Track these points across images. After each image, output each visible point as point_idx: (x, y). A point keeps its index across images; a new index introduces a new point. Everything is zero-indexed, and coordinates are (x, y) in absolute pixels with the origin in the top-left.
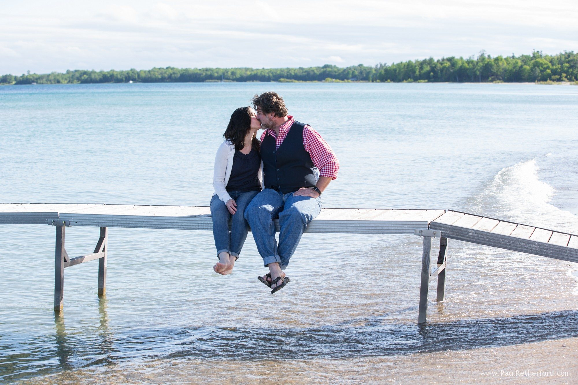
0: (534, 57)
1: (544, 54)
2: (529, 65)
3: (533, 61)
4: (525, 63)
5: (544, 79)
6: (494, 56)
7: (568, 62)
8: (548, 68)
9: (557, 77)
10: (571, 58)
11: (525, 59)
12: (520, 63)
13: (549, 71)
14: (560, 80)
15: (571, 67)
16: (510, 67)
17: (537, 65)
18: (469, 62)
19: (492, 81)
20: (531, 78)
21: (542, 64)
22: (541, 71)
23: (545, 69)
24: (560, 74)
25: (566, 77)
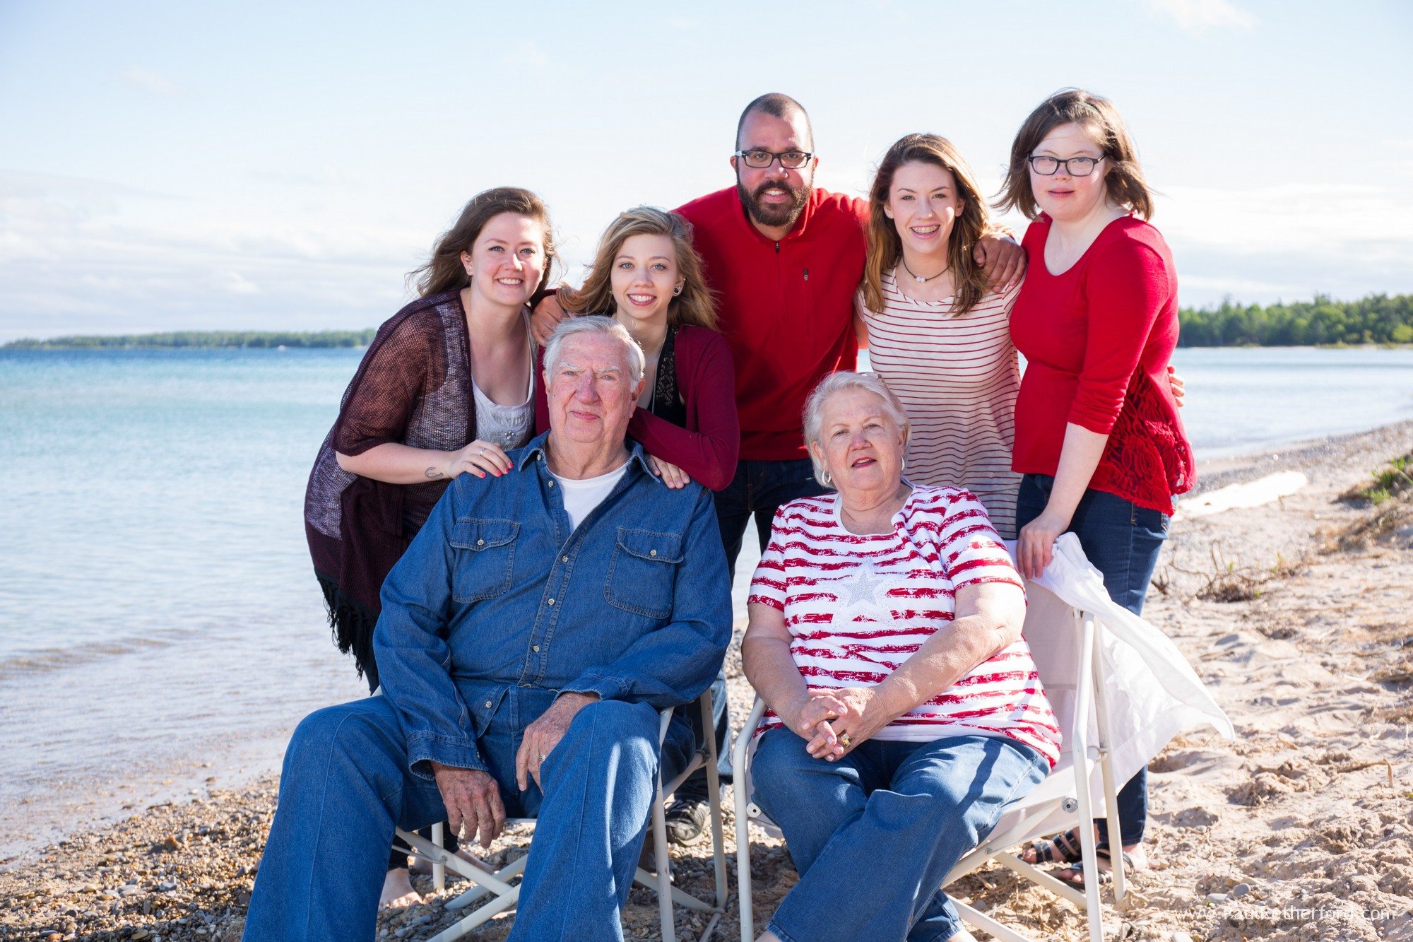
0: (1317, 304)
1: (1333, 300)
2: (1305, 318)
3: (1313, 312)
4: (1300, 315)
5: (1331, 339)
6: (1246, 304)
7: (1377, 311)
8: (1339, 322)
9: (1355, 336)
10: (1383, 304)
11: (1299, 309)
12: (1288, 315)
13: (1341, 328)
14: (1360, 342)
15: (1381, 319)
16: (1273, 322)
17: (1320, 317)
18: (1202, 314)
19: (1241, 345)
20: (1310, 339)
21: (1328, 317)
22: (1328, 328)
23: (1335, 324)
24: (1361, 333)
25: (1372, 337)
